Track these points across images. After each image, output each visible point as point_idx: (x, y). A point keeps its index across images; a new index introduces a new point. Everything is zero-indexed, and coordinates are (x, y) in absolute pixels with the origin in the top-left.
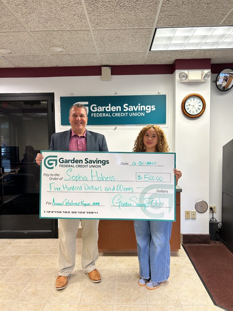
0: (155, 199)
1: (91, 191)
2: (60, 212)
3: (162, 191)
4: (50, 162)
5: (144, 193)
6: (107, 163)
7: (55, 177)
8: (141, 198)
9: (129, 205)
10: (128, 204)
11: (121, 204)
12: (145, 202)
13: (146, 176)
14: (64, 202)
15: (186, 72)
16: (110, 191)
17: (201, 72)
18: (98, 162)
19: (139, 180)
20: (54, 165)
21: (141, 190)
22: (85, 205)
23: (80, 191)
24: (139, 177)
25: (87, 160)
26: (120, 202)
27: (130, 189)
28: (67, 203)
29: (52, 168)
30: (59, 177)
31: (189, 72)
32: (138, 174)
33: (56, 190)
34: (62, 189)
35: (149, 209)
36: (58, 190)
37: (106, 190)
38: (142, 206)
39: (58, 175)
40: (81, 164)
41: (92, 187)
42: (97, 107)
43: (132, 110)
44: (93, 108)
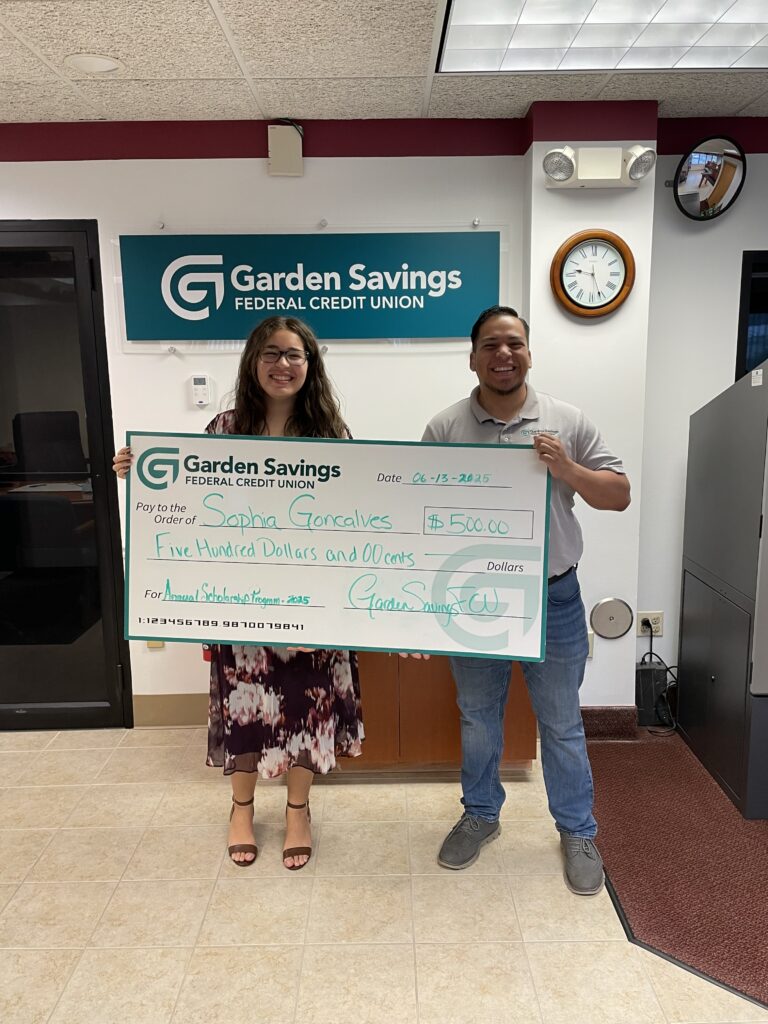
0: (481, 592)
1: (283, 559)
2: (189, 623)
3: (504, 567)
4: (157, 468)
5: (445, 571)
6: (333, 475)
7: (174, 515)
8: (440, 587)
9: (400, 607)
10: (398, 604)
11: (374, 603)
12: (450, 599)
13: (454, 519)
14: (200, 589)
16: (342, 562)
18: (305, 469)
19: (433, 531)
20: (168, 477)
21: (438, 563)
22: (266, 602)
23: (248, 560)
24: (434, 519)
25: (270, 463)
26: (372, 597)
27: (405, 559)
28: (208, 597)
29: (164, 486)
30: (185, 515)
32: (430, 512)
33: (177, 556)
34: (193, 551)
35: (462, 621)
36: (181, 554)
37: (330, 557)
38: (440, 610)
39: (183, 509)
40: (252, 476)
41: (288, 548)
42: (253, 273)
43: (380, 286)
44: (241, 277)
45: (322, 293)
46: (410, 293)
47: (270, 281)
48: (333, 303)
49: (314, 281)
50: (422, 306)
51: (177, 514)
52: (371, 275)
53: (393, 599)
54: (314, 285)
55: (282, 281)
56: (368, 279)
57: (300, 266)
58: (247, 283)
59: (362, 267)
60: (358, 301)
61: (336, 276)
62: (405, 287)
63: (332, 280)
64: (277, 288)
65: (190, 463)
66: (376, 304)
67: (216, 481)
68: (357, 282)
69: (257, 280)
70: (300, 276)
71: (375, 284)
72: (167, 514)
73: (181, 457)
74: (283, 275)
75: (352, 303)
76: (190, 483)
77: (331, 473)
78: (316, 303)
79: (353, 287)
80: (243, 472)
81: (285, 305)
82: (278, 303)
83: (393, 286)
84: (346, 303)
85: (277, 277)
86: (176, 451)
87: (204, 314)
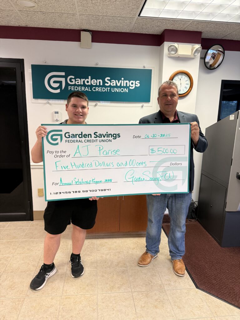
0: (168, 173)
1: (102, 167)
2: (70, 192)
3: (176, 164)
4: (54, 137)
5: (156, 167)
6: (118, 137)
7: (61, 155)
8: (155, 172)
9: (142, 180)
10: (142, 179)
11: (134, 179)
12: (158, 176)
13: (159, 149)
14: (73, 180)
15: (176, 45)
16: (122, 167)
17: (191, 46)
18: (108, 135)
19: (152, 154)
20: (59, 141)
21: (154, 164)
22: (97, 183)
23: (90, 168)
24: (152, 150)
25: (96, 134)
26: (133, 177)
28: (76, 183)
29: (57, 144)
30: (66, 154)
31: (180, 45)
32: (151, 148)
34: (70, 167)
35: (163, 183)
36: (65, 168)
37: (118, 165)
38: (155, 180)
39: (65, 152)
40: (90, 139)
41: (104, 163)
42: (75, 79)
43: (115, 85)
44: (70, 80)
45: (96, 86)
46: (124, 87)
47: (80, 81)
48: (100, 89)
49: (94, 82)
50: (127, 91)
51: (63, 154)
52: (112, 81)
53: (140, 178)
54: (94, 83)
55: (84, 82)
56: (111, 82)
57: (90, 77)
58: (72, 82)
59: (109, 78)
60: (108, 89)
61: (101, 81)
62: (122, 85)
63: (100, 82)
64: (82, 84)
65: (67, 135)
66: (113, 90)
67: (77, 141)
68: (108, 83)
69: (76, 81)
70: (89, 80)
71: (113, 84)
72: (59, 154)
73: (63, 133)
74: (84, 80)
75: (106, 90)
76: (67, 142)
77: (117, 136)
78: (95, 89)
79: (106, 84)
80: (86, 137)
81: (85, 89)
82: (82, 89)
83: (119, 85)
84: (104, 89)
85: (82, 80)
86: (61, 131)
87: (58, 91)
